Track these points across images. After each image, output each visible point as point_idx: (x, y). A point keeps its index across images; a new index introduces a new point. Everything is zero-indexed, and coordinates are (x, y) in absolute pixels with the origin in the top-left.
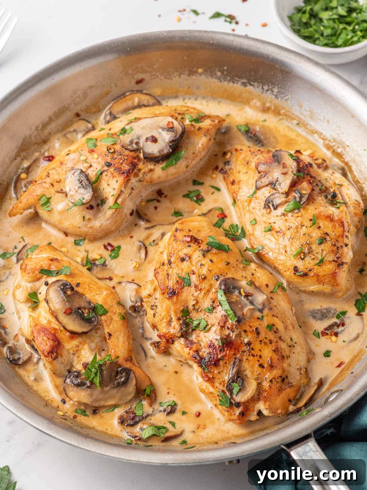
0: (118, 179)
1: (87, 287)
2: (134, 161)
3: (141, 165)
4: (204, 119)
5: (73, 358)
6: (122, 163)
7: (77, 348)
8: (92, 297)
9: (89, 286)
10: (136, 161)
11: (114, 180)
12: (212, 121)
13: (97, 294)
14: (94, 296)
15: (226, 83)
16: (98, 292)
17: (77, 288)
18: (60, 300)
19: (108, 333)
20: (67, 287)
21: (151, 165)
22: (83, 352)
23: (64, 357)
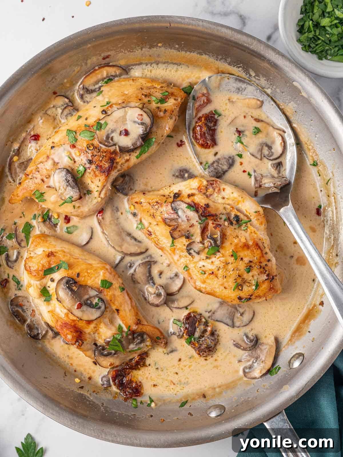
0: (100, 178)
1: (86, 274)
2: (112, 156)
3: (118, 159)
4: (168, 99)
5: (95, 336)
6: (101, 161)
7: (95, 329)
8: (93, 283)
9: (88, 273)
10: (114, 155)
11: (96, 179)
12: (175, 99)
13: (96, 278)
14: (94, 280)
15: (183, 53)
16: (96, 275)
17: (78, 279)
18: (70, 299)
19: (116, 310)
20: (71, 282)
21: (126, 156)
22: (101, 330)
23: (88, 340)
